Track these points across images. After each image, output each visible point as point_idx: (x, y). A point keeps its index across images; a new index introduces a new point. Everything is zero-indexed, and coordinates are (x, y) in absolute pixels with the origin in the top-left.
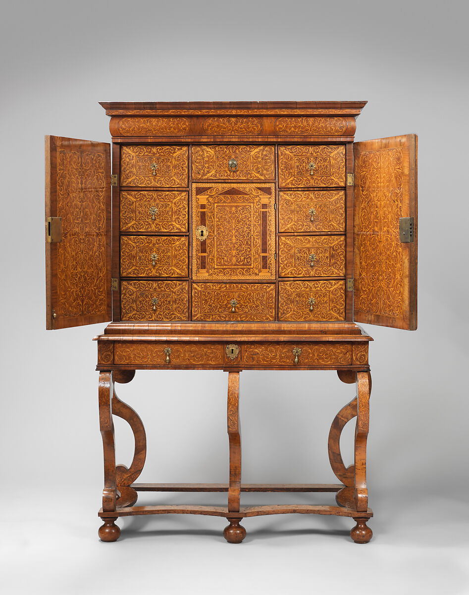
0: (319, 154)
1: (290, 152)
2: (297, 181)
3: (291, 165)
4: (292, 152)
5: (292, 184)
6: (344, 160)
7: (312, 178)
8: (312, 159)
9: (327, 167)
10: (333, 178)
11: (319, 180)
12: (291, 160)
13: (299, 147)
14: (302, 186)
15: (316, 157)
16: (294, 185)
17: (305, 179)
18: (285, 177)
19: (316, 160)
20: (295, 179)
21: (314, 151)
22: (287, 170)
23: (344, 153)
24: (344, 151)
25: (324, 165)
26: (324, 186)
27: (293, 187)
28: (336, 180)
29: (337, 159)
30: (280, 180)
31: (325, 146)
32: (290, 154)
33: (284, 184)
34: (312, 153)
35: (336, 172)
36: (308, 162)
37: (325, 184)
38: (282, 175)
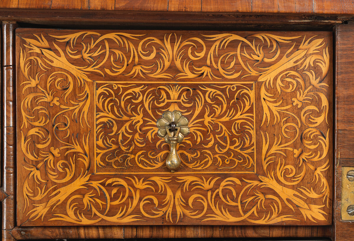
0: (205, 70)
1: (73, 62)
2: (102, 197)
3: (75, 121)
4: (80, 63)
5: (80, 209)
6: (325, 102)
7: (176, 184)
8: (174, 94)
9: (242, 131)
10: (271, 183)
11: (204, 193)
12: (74, 96)
13: (112, 36)
14: (128, 220)
15: (195, 87)
16: (88, 213)
17: (141, 185)
18: (45, 174)
19: (191, 99)
20: (95, 184)
21: (185, 58)
22: (55, 144)
23: (325, 68)
24: (326, 58)
25: (228, 124)
26: (231, 219)
27: (85, 221)
28: (286, 193)
29: (293, 94)
30: (25, 189)
31: (235, 37)
32: (74, 69)
33: (41, 210)
34: (173, 69)
35: (286, 156)
36: (154, 109)
37: (233, 211)
38: (35, 164)
